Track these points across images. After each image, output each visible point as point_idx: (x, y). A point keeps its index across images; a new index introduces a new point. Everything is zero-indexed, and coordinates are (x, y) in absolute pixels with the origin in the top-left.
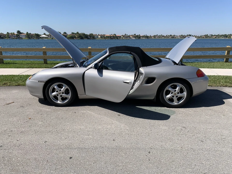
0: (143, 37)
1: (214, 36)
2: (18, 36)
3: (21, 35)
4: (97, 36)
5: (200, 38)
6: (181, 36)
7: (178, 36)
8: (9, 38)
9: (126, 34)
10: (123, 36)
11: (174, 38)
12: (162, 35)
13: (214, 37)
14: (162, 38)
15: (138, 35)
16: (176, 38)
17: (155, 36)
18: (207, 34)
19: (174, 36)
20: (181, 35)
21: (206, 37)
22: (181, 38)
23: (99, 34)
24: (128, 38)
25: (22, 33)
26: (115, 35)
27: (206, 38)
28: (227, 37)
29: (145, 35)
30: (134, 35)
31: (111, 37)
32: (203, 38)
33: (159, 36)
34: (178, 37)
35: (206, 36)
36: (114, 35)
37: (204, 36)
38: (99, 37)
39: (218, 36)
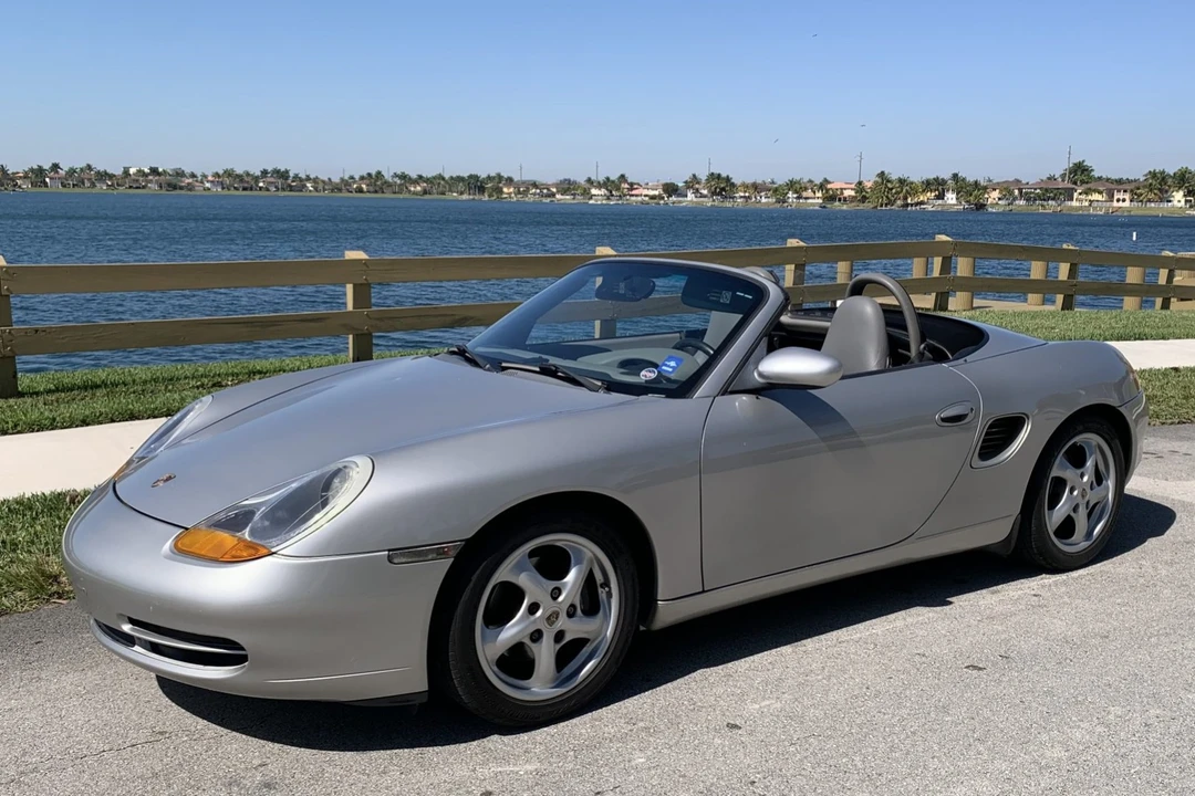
1: (415, 182)
5: (340, 190)
6: (227, 181)
7: (205, 176)
11: (181, 188)
12: (89, 167)
13: (419, 188)
14: (93, 185)
16: (190, 187)
17: (40, 172)
18: (379, 173)
19: (180, 174)
20: (229, 173)
21: (371, 189)
22: (226, 192)
27: (376, 192)
28: (482, 189)
32: (360, 190)
33: (72, 172)
34: (208, 185)
35: (376, 181)
37: (362, 178)
39: (436, 183)
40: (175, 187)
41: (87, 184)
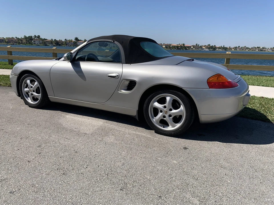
0: (219, 49)
2: (75, 44)
3: (79, 43)
4: (162, 46)
7: (268, 48)
8: (67, 45)
9: (197, 44)
10: (194, 46)
11: (263, 51)
12: (245, 47)
14: (245, 50)
15: (213, 46)
16: (265, 51)
17: (236, 48)
19: (263, 48)
23: (164, 44)
24: (199, 48)
25: (80, 40)
26: (184, 44)
29: (223, 46)
30: (208, 45)
31: (178, 47)
33: (242, 47)
34: (269, 50)
36: (182, 45)
38: (164, 46)
40: (261, 51)
41: (244, 50)
